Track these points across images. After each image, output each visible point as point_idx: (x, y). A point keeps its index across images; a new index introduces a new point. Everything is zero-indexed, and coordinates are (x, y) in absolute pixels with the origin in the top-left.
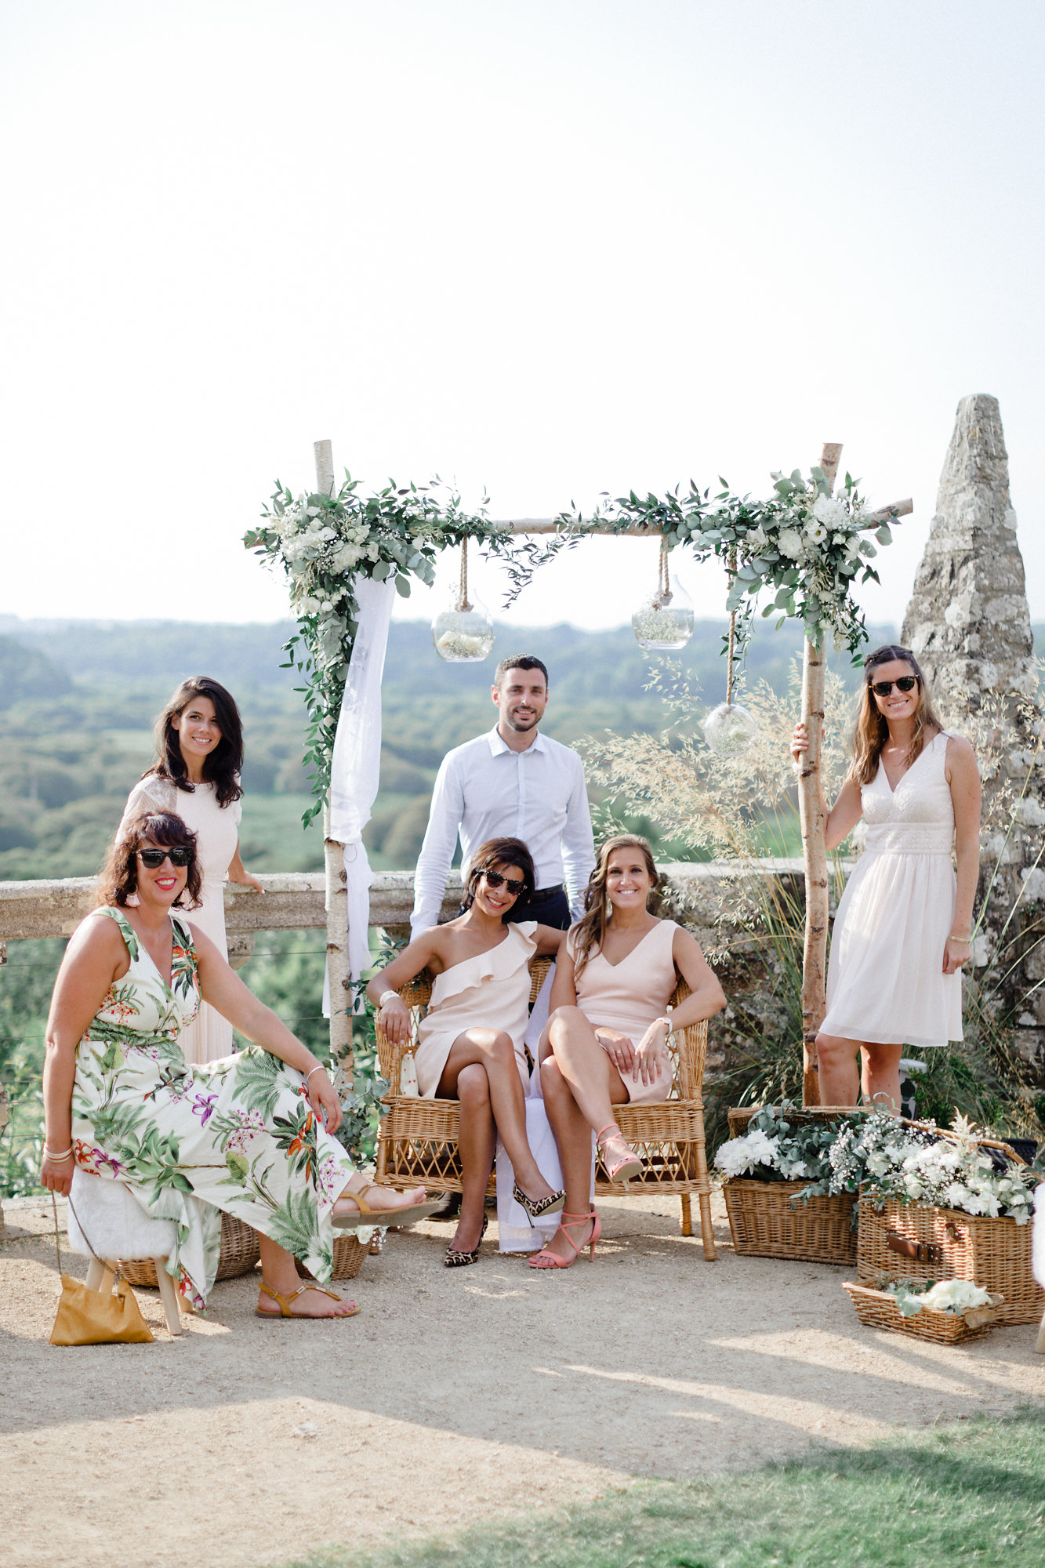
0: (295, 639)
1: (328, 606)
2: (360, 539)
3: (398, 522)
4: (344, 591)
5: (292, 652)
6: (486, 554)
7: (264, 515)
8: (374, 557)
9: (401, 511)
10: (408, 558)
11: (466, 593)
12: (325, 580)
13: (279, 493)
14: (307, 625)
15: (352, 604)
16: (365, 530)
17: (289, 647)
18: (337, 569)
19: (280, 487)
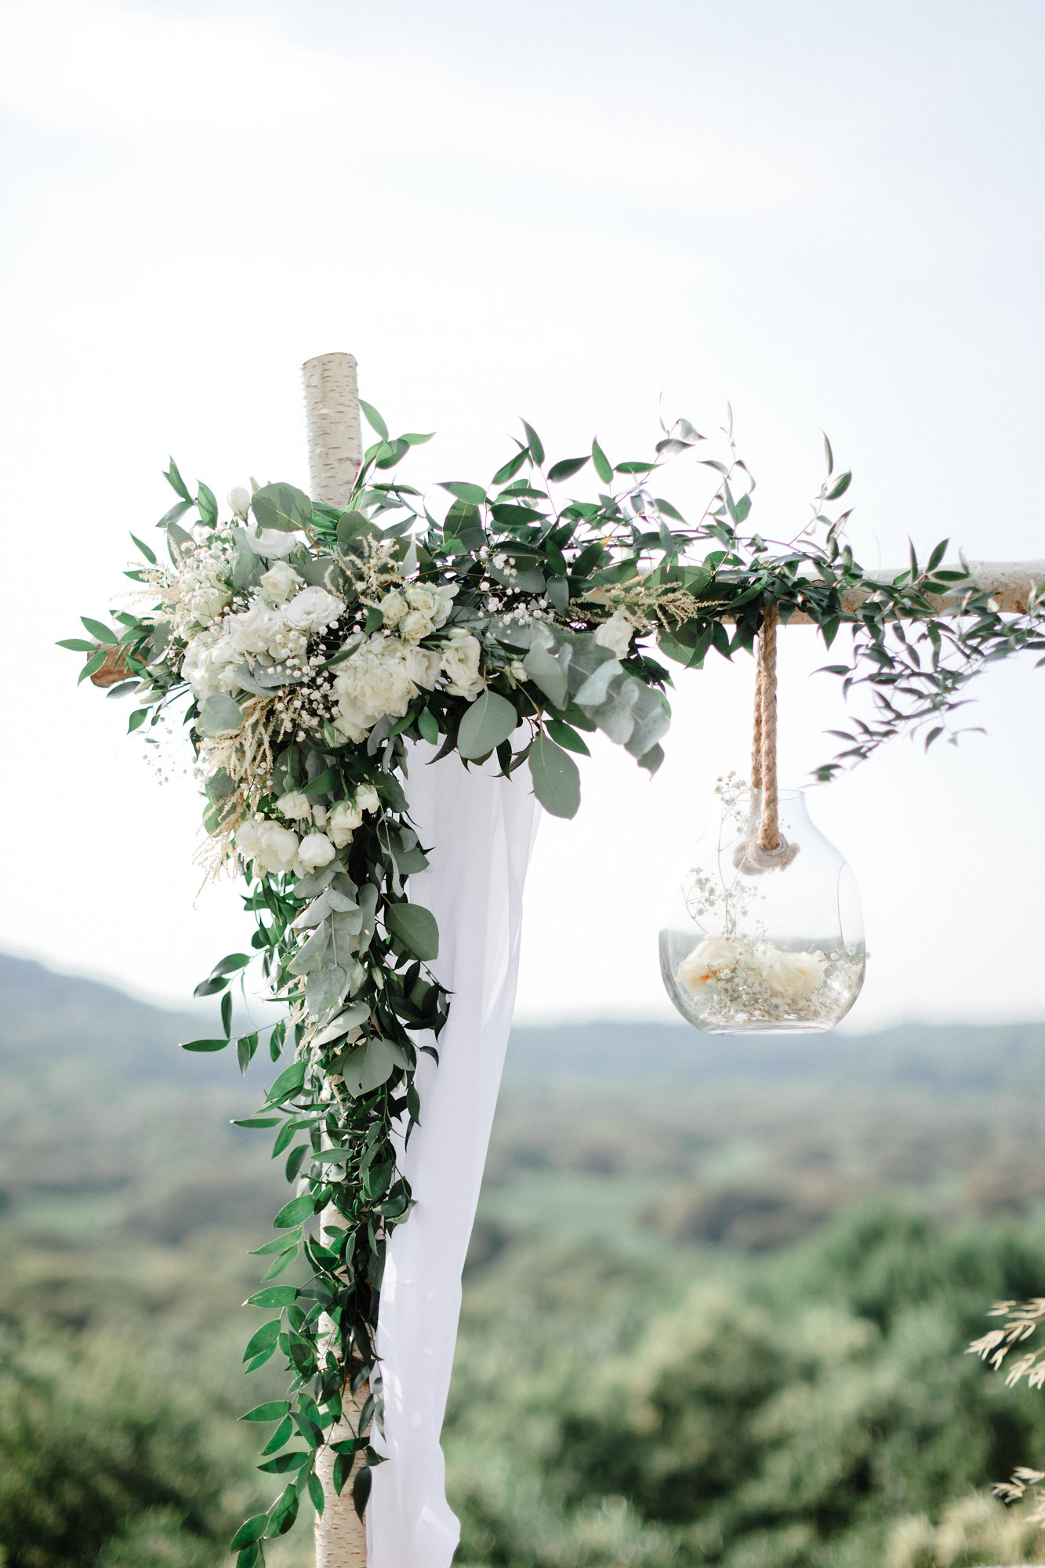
0: (234, 962)
1: (318, 850)
2: (417, 625)
3: (548, 573)
4: (368, 798)
5: (227, 1003)
6: (840, 670)
7: (134, 575)
8: (465, 681)
9: (561, 538)
10: (576, 680)
11: (772, 801)
12: (310, 765)
13: (181, 509)
14: (267, 917)
15: (398, 842)
16: (439, 600)
17: (217, 984)
18: (350, 726)
19: (181, 489)
